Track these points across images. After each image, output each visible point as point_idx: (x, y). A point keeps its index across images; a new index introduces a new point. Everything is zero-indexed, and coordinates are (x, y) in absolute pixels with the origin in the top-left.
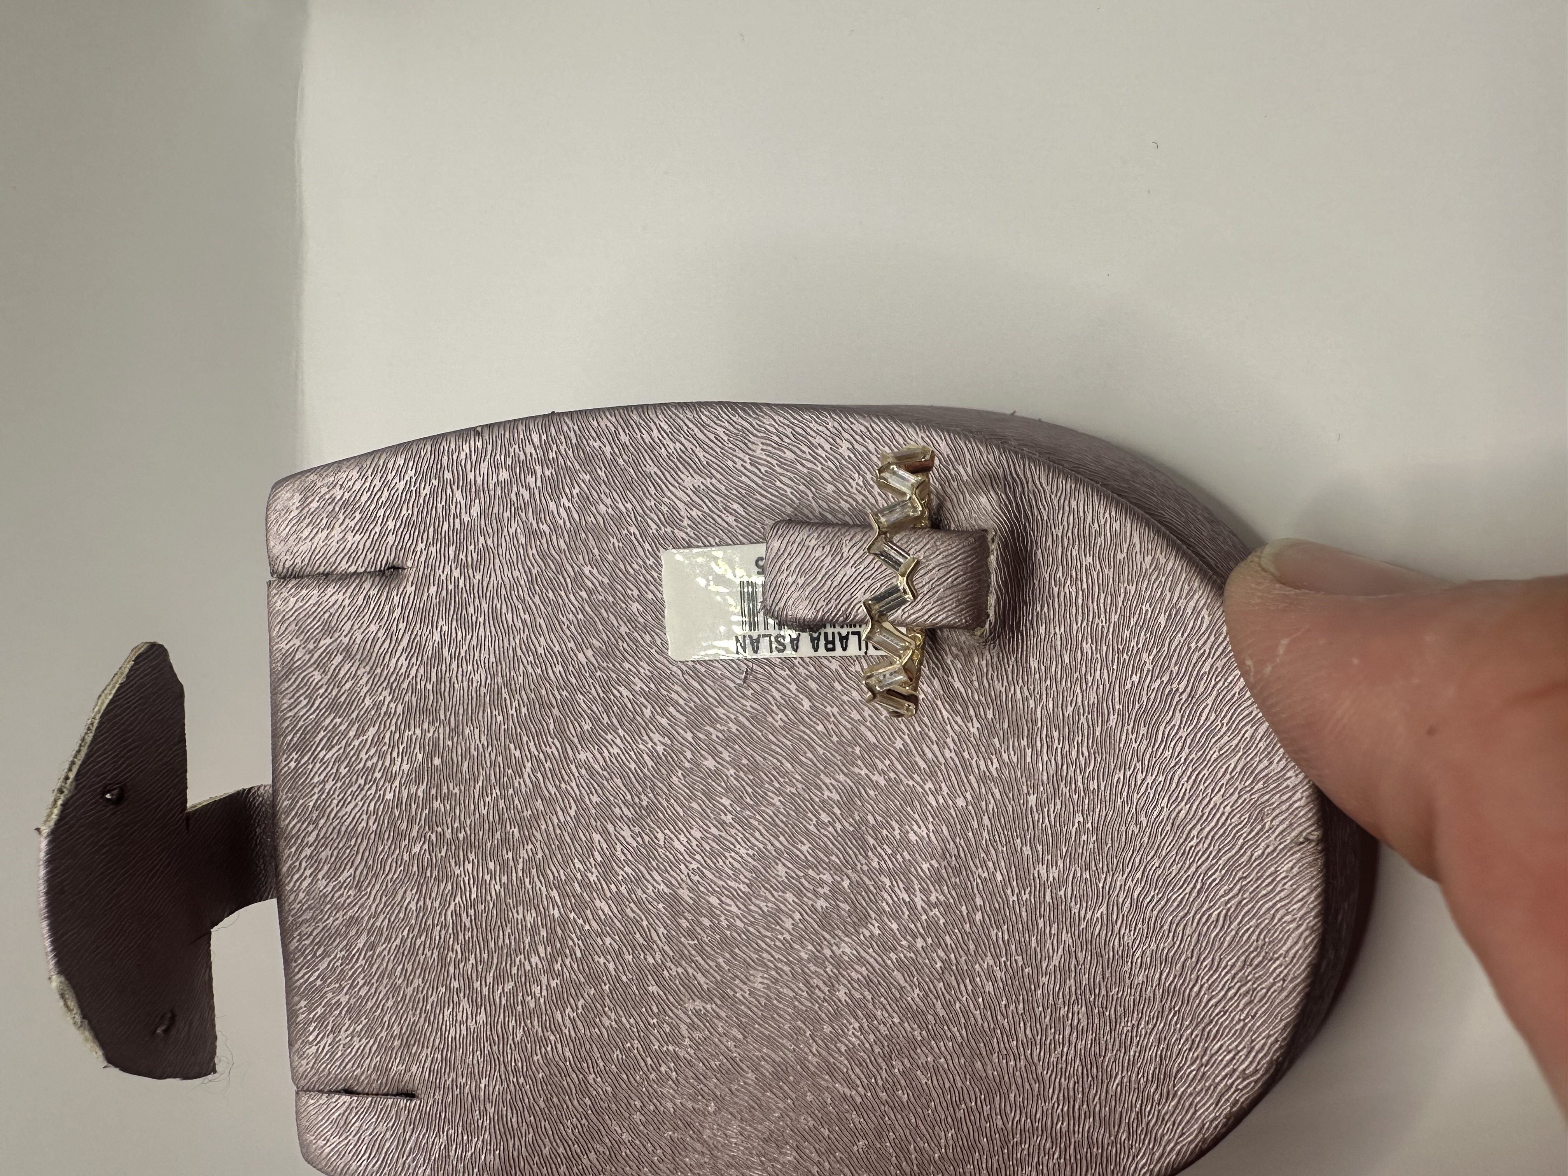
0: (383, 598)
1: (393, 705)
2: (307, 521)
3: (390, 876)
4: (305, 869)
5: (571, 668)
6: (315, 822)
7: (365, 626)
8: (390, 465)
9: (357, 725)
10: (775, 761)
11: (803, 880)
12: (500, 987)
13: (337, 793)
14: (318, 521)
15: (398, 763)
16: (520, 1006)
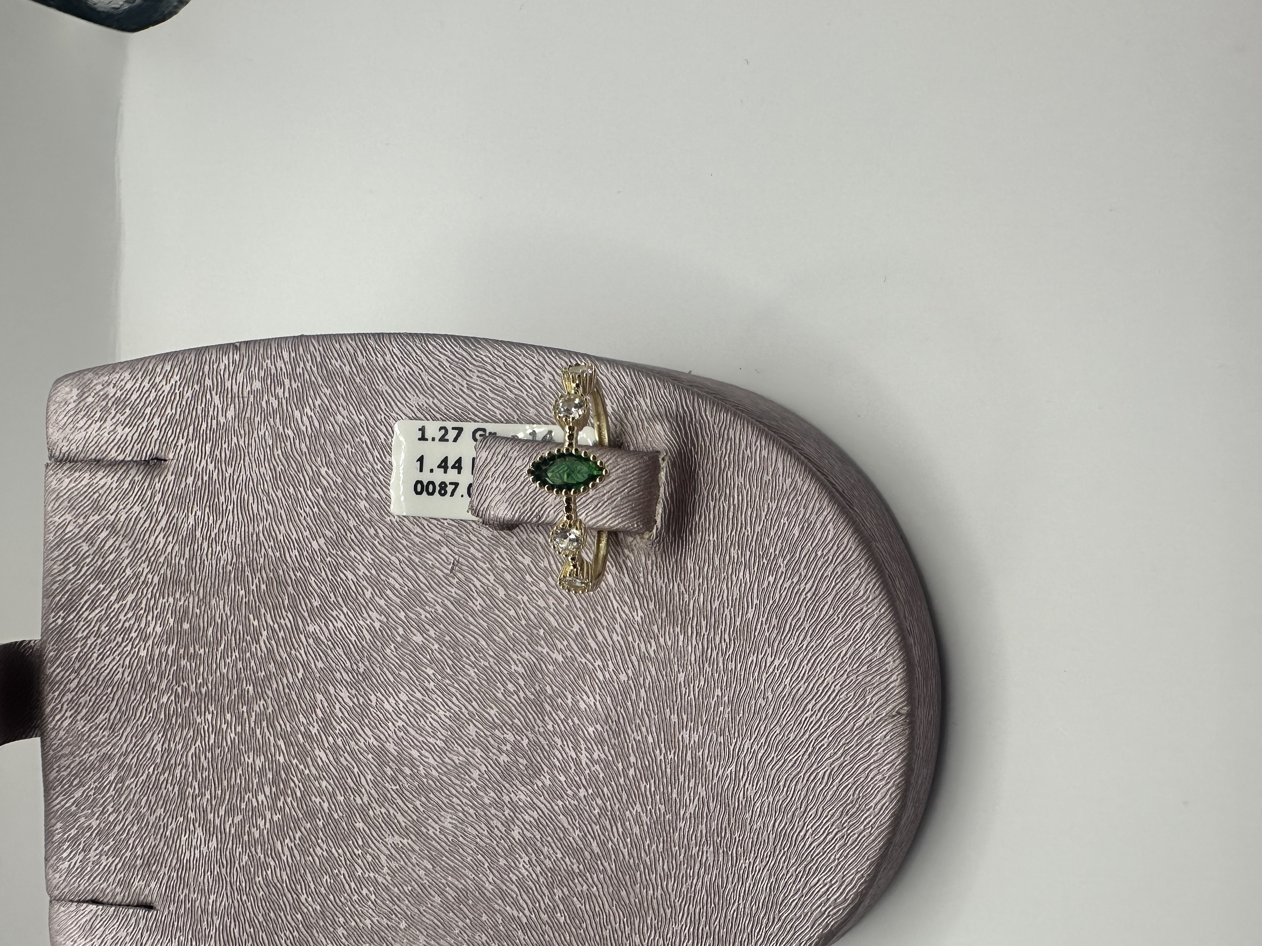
0: (146, 484)
1: (150, 576)
2: (83, 413)
3: (140, 721)
4: (66, 711)
5: (305, 553)
6: (77, 672)
7: (129, 507)
8: (158, 370)
9: (117, 591)
10: (472, 639)
11: (490, 739)
12: (231, 819)
13: (97, 648)
14: (93, 414)
15: (152, 626)
16: (247, 836)
